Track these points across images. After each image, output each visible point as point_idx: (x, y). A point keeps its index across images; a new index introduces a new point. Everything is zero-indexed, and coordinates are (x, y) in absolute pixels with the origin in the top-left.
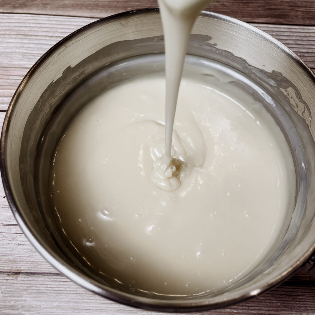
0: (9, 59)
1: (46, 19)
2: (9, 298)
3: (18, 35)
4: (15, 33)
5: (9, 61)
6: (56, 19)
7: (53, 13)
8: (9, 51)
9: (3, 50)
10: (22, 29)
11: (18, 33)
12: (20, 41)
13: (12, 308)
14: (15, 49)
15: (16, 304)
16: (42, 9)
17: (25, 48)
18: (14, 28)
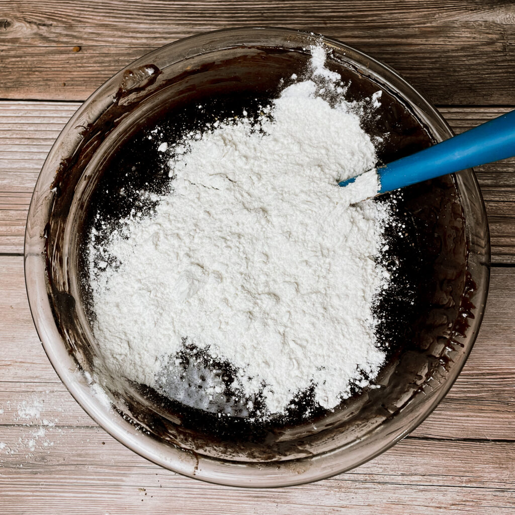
0: (20, 179)
1: (53, 108)
2: (75, 448)
3: (23, 138)
4: (18, 136)
5: (21, 183)
6: (66, 108)
7: (61, 98)
8: (15, 166)
9: (9, 166)
10: (25, 128)
11: (22, 137)
12: (27, 150)
13: (79, 455)
14: (23, 164)
15: (82, 452)
16: (45, 91)
17: (35, 161)
18: (14, 127)
